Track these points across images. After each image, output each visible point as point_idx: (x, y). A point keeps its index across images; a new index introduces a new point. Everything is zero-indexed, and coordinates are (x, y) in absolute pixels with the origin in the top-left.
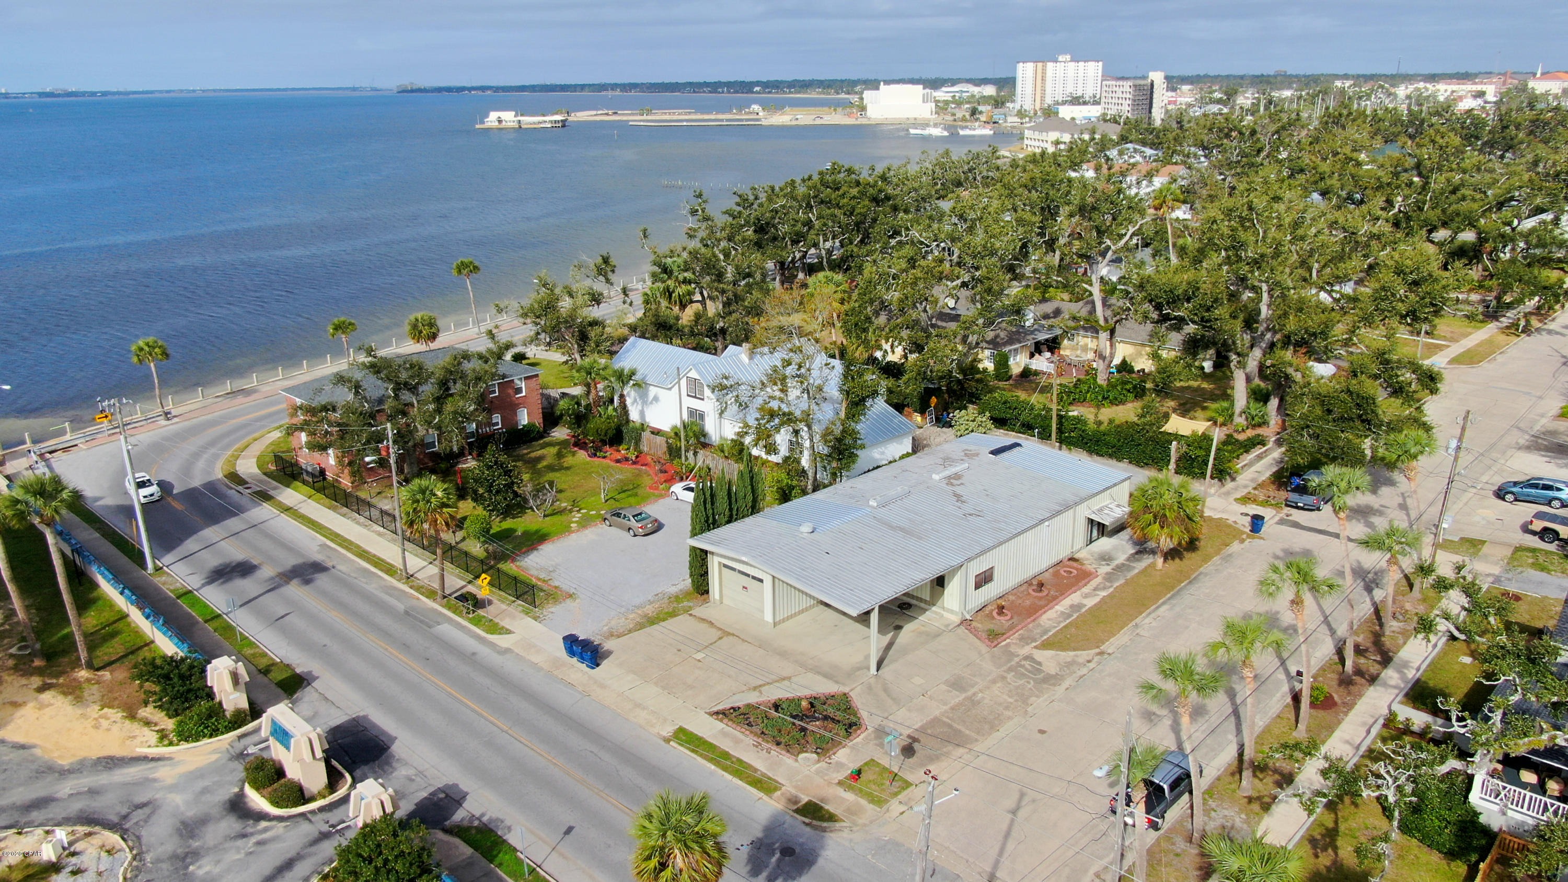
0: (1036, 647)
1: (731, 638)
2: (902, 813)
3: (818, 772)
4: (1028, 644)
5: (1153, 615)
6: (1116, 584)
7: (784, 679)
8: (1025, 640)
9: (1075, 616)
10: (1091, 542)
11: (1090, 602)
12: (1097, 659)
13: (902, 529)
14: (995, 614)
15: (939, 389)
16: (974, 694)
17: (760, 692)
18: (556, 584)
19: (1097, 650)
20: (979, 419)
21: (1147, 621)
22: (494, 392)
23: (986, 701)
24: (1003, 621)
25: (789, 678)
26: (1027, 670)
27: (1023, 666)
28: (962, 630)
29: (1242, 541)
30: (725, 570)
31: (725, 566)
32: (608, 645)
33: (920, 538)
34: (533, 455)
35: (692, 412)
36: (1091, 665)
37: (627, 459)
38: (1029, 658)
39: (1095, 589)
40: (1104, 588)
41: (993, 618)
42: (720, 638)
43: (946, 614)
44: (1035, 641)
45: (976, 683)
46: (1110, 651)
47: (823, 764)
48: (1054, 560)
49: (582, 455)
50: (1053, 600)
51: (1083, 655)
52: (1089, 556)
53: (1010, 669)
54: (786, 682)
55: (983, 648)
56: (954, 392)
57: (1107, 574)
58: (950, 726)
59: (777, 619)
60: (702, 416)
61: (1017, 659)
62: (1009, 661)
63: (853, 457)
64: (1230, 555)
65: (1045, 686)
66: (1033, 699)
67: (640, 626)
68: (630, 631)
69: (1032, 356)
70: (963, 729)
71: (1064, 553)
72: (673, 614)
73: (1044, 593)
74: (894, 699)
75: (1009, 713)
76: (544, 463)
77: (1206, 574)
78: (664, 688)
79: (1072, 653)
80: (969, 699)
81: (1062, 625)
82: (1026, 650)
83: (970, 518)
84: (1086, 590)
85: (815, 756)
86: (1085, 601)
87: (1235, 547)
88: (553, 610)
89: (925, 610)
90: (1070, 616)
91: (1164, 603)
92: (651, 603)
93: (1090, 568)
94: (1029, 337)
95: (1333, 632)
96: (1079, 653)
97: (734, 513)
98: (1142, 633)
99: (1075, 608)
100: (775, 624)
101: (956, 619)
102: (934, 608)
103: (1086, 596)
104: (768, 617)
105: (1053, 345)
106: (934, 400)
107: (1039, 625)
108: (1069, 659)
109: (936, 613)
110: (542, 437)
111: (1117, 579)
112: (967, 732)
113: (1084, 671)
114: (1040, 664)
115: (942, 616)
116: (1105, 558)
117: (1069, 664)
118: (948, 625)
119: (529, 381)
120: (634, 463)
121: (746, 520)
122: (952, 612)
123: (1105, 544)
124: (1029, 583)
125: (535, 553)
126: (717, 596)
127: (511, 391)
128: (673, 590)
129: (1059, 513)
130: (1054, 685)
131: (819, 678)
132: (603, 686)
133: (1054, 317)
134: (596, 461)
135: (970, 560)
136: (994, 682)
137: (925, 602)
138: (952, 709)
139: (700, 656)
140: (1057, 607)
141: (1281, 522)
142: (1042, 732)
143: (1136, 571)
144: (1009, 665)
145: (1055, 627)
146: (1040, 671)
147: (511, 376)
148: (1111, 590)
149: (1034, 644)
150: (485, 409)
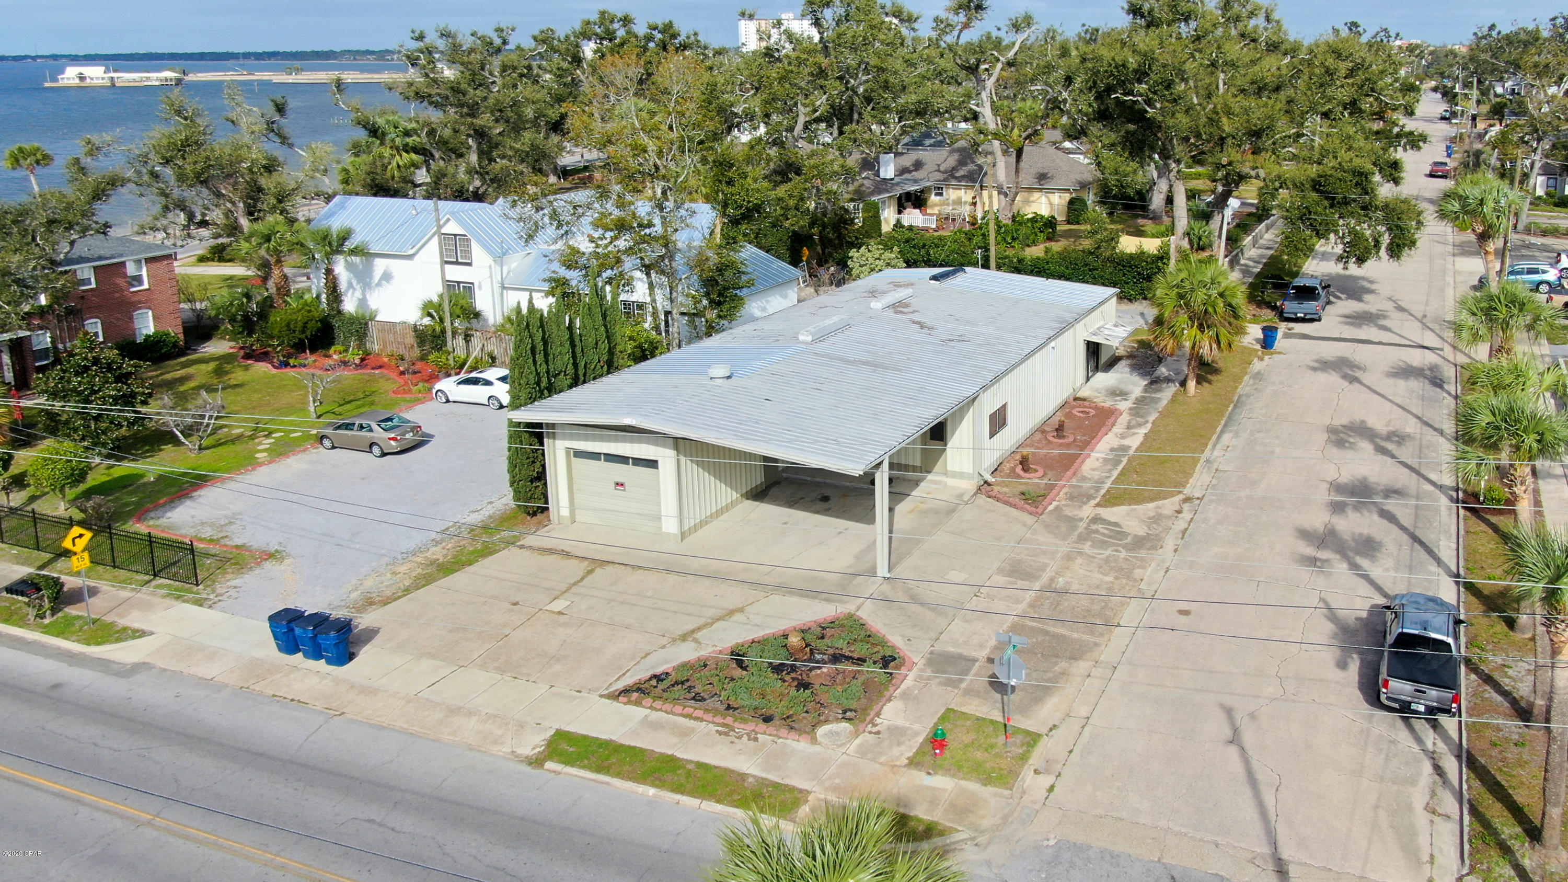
0: (1098, 505)
1: (610, 568)
2: (1051, 789)
3: (863, 752)
4: (1085, 503)
5: (1219, 446)
6: (1151, 418)
7: (732, 612)
8: (1080, 498)
9: (1125, 460)
10: (1088, 379)
11: (1134, 442)
12: (1186, 507)
13: (865, 363)
14: (1019, 469)
16: (1052, 580)
17: (699, 641)
18: (238, 541)
19: (1181, 497)
20: (888, 255)
21: (1216, 453)
22: (88, 281)
23: (1075, 586)
24: (1034, 480)
25: (741, 610)
26: (1104, 535)
27: (1097, 531)
28: (982, 499)
29: (1261, 359)
30: (577, 461)
31: (577, 451)
32: (363, 621)
34: (168, 376)
35: (450, 286)
36: (1186, 515)
37: (345, 363)
38: (1096, 520)
39: (1129, 427)
40: (1140, 425)
41: (1019, 477)
42: (590, 572)
43: (951, 482)
44: (1090, 497)
45: (1043, 568)
46: (1197, 495)
47: (865, 738)
48: (1059, 401)
49: (262, 368)
50: (1087, 444)
51: (1169, 505)
52: (1095, 394)
53: (1081, 539)
54: (738, 617)
55: (1029, 519)
57: (1130, 409)
58: (1044, 631)
59: (686, 527)
60: (469, 288)
61: (1082, 525)
62: (1074, 528)
63: (737, 302)
64: (1258, 373)
65: (1143, 552)
66: (1138, 571)
67: (424, 580)
68: (407, 591)
69: (900, 212)
70: (1066, 633)
71: (1065, 393)
72: (488, 551)
73: (1071, 439)
74: (932, 609)
75: (1118, 598)
76: (192, 384)
77: (1248, 396)
78: (502, 671)
79: (1151, 505)
80: (1048, 587)
81: (1115, 473)
82: (1088, 511)
83: (951, 344)
84: (1119, 428)
85: (845, 725)
86: (1126, 442)
87: (1257, 366)
88: (235, 583)
89: (917, 483)
90: (1117, 462)
91: (1222, 432)
92: (436, 543)
93: (1108, 404)
94: (898, 188)
95: (1441, 432)
96: (1160, 503)
97: (582, 371)
98: (1221, 467)
99: (1118, 451)
100: (683, 536)
101: (969, 486)
102: (930, 477)
103: (1123, 437)
104: (670, 526)
105: (917, 200)
106: (806, 251)
107: (1084, 479)
108: (1152, 514)
109: (935, 482)
110: (182, 352)
111: (1149, 414)
112: (1075, 635)
113: (1181, 525)
114: (1116, 524)
115: (945, 486)
116: (1118, 393)
117: (1157, 519)
118: (960, 496)
119: (155, 266)
120: (358, 367)
122: (961, 475)
123: (1103, 379)
124: (1041, 430)
125: (188, 503)
126: (564, 513)
127: (121, 281)
128: (475, 519)
129: (1062, 331)
130: (1153, 548)
131: (793, 600)
132: (369, 691)
133: (916, 170)
135: (984, 388)
136: (1069, 558)
137: (914, 469)
138: (1032, 605)
139: (559, 605)
140: (1094, 455)
141: (1286, 336)
142: (1184, 613)
143: (1165, 402)
144: (1076, 533)
145: (1108, 477)
146: (1123, 535)
147: (121, 255)
148: (1149, 425)
149: (1093, 502)
150: (70, 312)
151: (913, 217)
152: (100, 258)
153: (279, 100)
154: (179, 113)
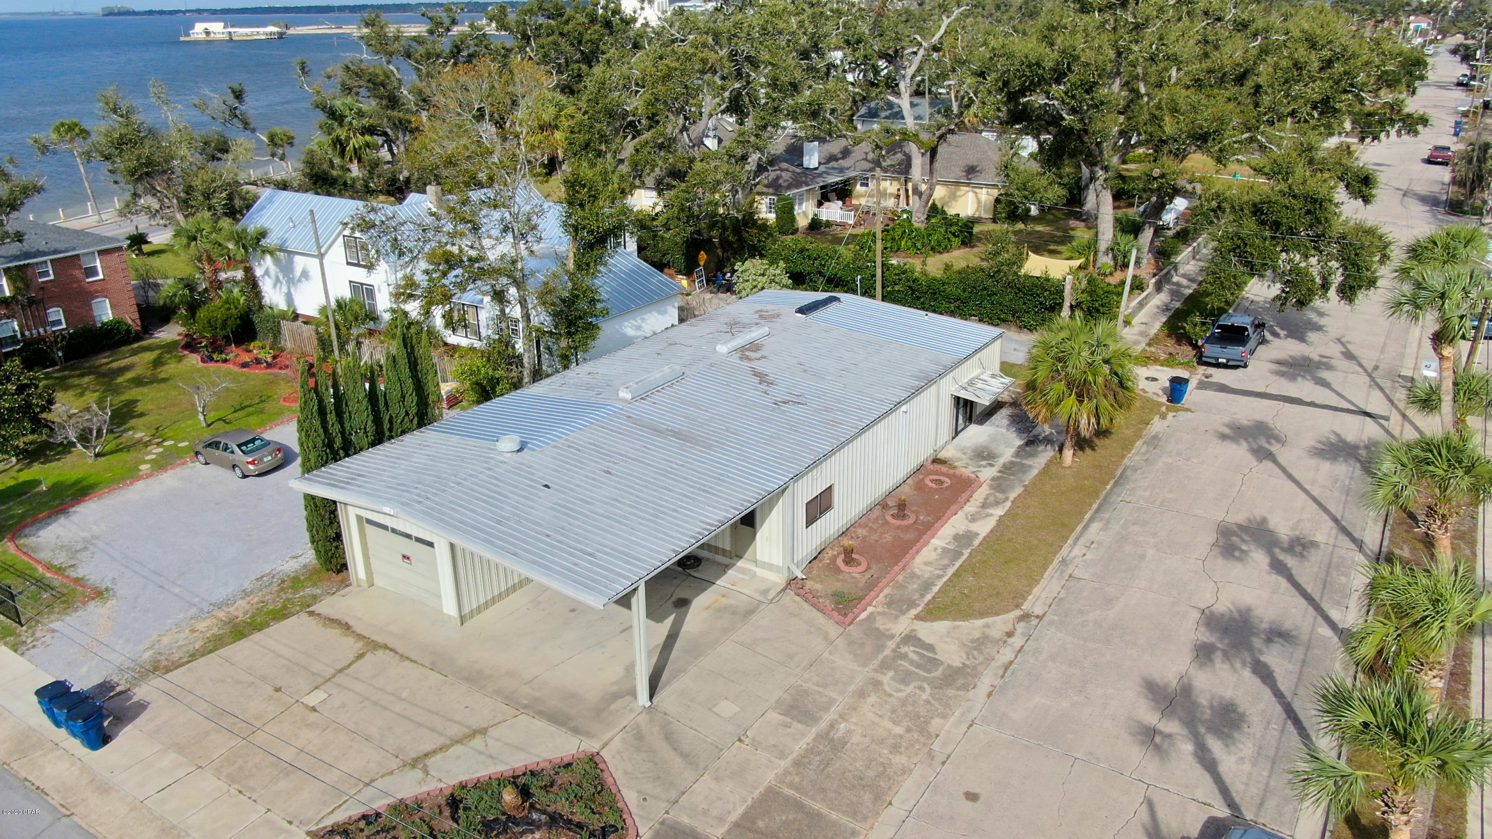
0: (918, 617)
1: (380, 653)
4: (903, 613)
5: (1082, 541)
6: (1013, 495)
7: (474, 733)
8: (900, 605)
9: (966, 553)
10: (957, 433)
11: (984, 528)
12: (1021, 627)
13: (676, 434)
14: (840, 562)
15: (709, 240)
16: (832, 726)
17: (426, 772)
18: (80, 573)
19: (1018, 613)
20: (771, 271)
21: (1077, 551)
22: (46, 273)
23: (856, 738)
24: (856, 574)
25: (483, 731)
26: (912, 662)
27: (904, 656)
28: (790, 598)
29: (1163, 417)
30: (369, 528)
31: (369, 522)
32: (140, 693)
33: (709, 447)
34: (115, 365)
35: (356, 287)
36: (1017, 641)
37: (258, 361)
38: (910, 638)
39: (984, 506)
40: (997, 503)
41: (838, 570)
42: (360, 656)
43: (760, 572)
44: (912, 604)
45: (832, 701)
46: (1038, 611)
48: (913, 464)
49: (193, 360)
50: (925, 530)
51: (999, 623)
52: (959, 455)
53: (885, 666)
54: (478, 742)
55: (832, 629)
56: (730, 244)
57: (993, 479)
58: (799, 806)
59: (466, 610)
60: (370, 292)
61: (891, 644)
62: (880, 648)
63: (591, 329)
64: (1155, 437)
65: (951, 692)
66: (937, 722)
67: (215, 644)
68: (193, 656)
69: (820, 204)
70: (825, 810)
71: (924, 454)
72: (281, 614)
73: (911, 521)
74: (685, 756)
75: (900, 760)
76: (129, 375)
77: (1135, 469)
78: (232, 779)
79: (979, 623)
80: (823, 737)
81: (951, 571)
82: (902, 625)
83: (785, 407)
84: (971, 507)
86: (974, 527)
87: (1157, 425)
88: (56, 625)
89: (726, 567)
90: (957, 554)
91: (1092, 520)
92: (246, 594)
93: (968, 472)
94: (819, 179)
95: (1360, 545)
96: (990, 620)
97: (386, 426)
98: (1077, 573)
99: (962, 539)
100: (463, 619)
101: (778, 579)
102: (740, 563)
103: (973, 519)
104: (450, 607)
105: (843, 192)
106: (703, 257)
107: (913, 575)
108: (977, 635)
109: (744, 571)
110: (138, 338)
111: (1012, 487)
112: (834, 815)
113: (1007, 655)
114: (931, 648)
115: (754, 575)
116: (984, 455)
117: (980, 643)
118: (765, 592)
119: (108, 257)
120: (269, 366)
121: (408, 438)
122: (770, 567)
123: (976, 434)
124: (882, 504)
125: (62, 520)
126: (362, 574)
127: (78, 273)
128: (291, 566)
129: (917, 391)
130: (965, 687)
131: (540, 725)
132: (104, 789)
133: (843, 158)
134: (212, 366)
135: (797, 477)
136: (862, 694)
137: (724, 552)
138: (797, 764)
139: (313, 699)
140: (935, 542)
141: (1202, 386)
142: (972, 797)
143: (1035, 472)
144: (881, 657)
145: (939, 577)
146: (935, 663)
147: (74, 249)
148: (1008, 505)
149: (914, 612)
150: (32, 302)
151: (833, 211)
152: (56, 252)
153: (236, 86)
154: (115, 111)
